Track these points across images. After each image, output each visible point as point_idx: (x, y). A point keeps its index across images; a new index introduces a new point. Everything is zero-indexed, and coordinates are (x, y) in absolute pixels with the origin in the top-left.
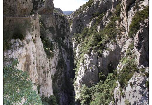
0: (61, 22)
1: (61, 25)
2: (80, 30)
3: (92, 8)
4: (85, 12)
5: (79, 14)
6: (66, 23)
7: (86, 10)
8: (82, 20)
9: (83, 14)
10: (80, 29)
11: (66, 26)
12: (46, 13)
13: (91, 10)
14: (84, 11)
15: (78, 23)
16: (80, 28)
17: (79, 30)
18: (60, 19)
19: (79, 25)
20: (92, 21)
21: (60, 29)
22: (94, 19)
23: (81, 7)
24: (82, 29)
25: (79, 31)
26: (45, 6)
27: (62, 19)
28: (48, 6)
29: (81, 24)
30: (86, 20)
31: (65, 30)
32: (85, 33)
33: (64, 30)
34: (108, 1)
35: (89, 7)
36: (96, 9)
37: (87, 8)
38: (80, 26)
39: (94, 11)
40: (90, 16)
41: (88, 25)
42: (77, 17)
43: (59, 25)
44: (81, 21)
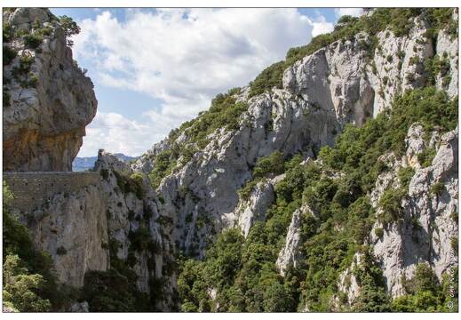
0: (131, 215)
1: (131, 236)
2: (195, 243)
3: (246, 135)
4: (214, 157)
5: (184, 164)
6: (159, 221)
7: (217, 147)
8: (201, 195)
9: (206, 166)
10: (195, 238)
11: (160, 237)
12: (44, 158)
13: (240, 147)
14: (208, 151)
15: (185, 210)
16: (195, 234)
17: (188, 243)
18: (121, 198)
19: (189, 219)
20: (255, 199)
21: (131, 260)
22: (263, 188)
23: (174, 134)
24: (203, 235)
25: (191, 248)
26: (34, 100)
27: (131, 195)
28: (58, 101)
29: (196, 214)
30: (218, 195)
31: (159, 262)
32: (228, 260)
33: (151, 265)
34: (313, 105)
35: (230, 129)
36: (263, 142)
37: (222, 135)
38: (192, 225)
39: (254, 148)
40: (240, 171)
41: (231, 216)
42: (177, 182)
43: (121, 237)
44: (196, 199)
